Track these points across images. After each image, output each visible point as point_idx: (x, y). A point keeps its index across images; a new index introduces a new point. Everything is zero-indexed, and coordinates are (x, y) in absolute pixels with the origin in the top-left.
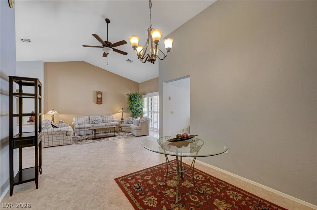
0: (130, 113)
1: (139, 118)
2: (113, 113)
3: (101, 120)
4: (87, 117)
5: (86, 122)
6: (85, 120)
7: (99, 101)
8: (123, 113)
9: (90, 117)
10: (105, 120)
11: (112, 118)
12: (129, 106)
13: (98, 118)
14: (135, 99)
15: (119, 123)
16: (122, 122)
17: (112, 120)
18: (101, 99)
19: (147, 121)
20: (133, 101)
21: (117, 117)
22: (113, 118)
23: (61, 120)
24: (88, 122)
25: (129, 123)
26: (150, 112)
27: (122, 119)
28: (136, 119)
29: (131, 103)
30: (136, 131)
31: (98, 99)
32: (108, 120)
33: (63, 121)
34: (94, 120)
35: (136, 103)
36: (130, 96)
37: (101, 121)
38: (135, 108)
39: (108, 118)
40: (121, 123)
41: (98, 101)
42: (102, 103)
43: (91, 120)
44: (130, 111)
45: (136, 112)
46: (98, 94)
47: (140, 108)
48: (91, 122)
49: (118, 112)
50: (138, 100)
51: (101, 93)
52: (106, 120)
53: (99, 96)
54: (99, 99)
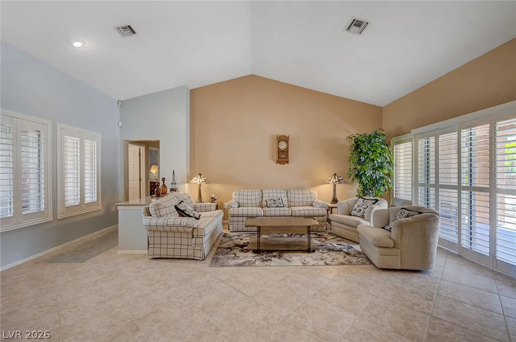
0: (357, 187)
1: (384, 205)
2: (314, 185)
3: (285, 199)
4: (258, 192)
5: (254, 202)
6: (253, 197)
7: (283, 157)
8: (338, 186)
9: (264, 191)
10: (293, 200)
11: (309, 195)
12: (353, 167)
13: (279, 195)
14: (372, 147)
15: (325, 212)
16: (332, 208)
17: (309, 200)
18: (286, 152)
19: (427, 219)
20: (366, 153)
21: (322, 193)
22: (313, 196)
23: (213, 196)
24: (258, 201)
25: (354, 213)
26: (422, 185)
27: (335, 201)
28: (376, 207)
29: (359, 160)
30: (377, 249)
31: (280, 151)
32: (301, 200)
33: (216, 198)
34: (271, 198)
35: (373, 160)
36: (356, 142)
37: (286, 203)
38: (369, 173)
39: (301, 196)
40: (330, 209)
41: (279, 158)
42: (287, 162)
43: (264, 199)
44: (357, 182)
45: (374, 185)
46: (279, 142)
47: (386, 172)
48: (264, 203)
49: (324, 183)
50: (379, 150)
51: (286, 139)
52: (297, 200)
53: (283, 146)
54: (283, 151)
